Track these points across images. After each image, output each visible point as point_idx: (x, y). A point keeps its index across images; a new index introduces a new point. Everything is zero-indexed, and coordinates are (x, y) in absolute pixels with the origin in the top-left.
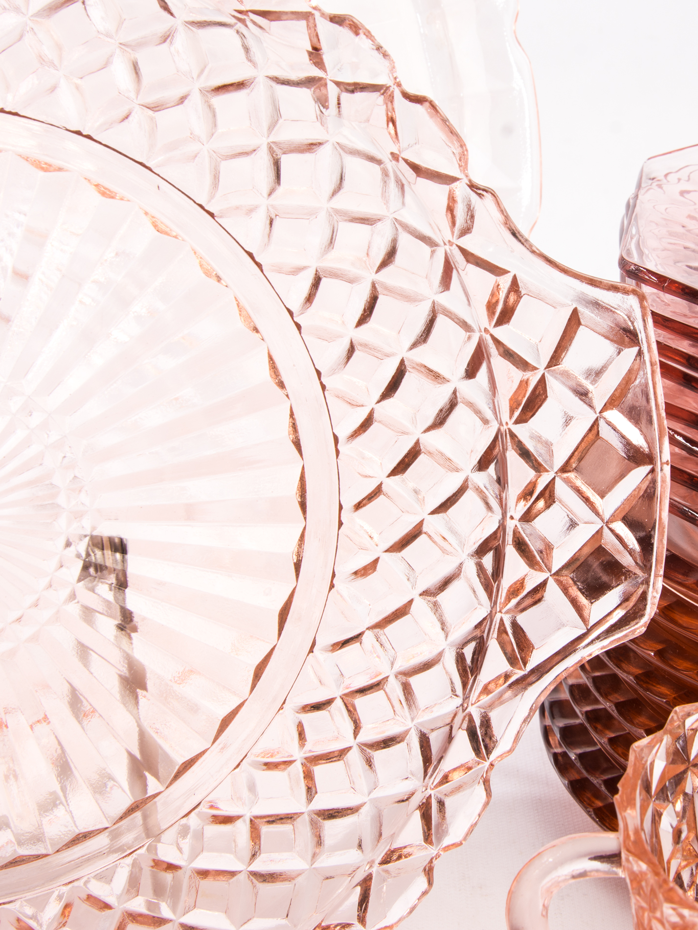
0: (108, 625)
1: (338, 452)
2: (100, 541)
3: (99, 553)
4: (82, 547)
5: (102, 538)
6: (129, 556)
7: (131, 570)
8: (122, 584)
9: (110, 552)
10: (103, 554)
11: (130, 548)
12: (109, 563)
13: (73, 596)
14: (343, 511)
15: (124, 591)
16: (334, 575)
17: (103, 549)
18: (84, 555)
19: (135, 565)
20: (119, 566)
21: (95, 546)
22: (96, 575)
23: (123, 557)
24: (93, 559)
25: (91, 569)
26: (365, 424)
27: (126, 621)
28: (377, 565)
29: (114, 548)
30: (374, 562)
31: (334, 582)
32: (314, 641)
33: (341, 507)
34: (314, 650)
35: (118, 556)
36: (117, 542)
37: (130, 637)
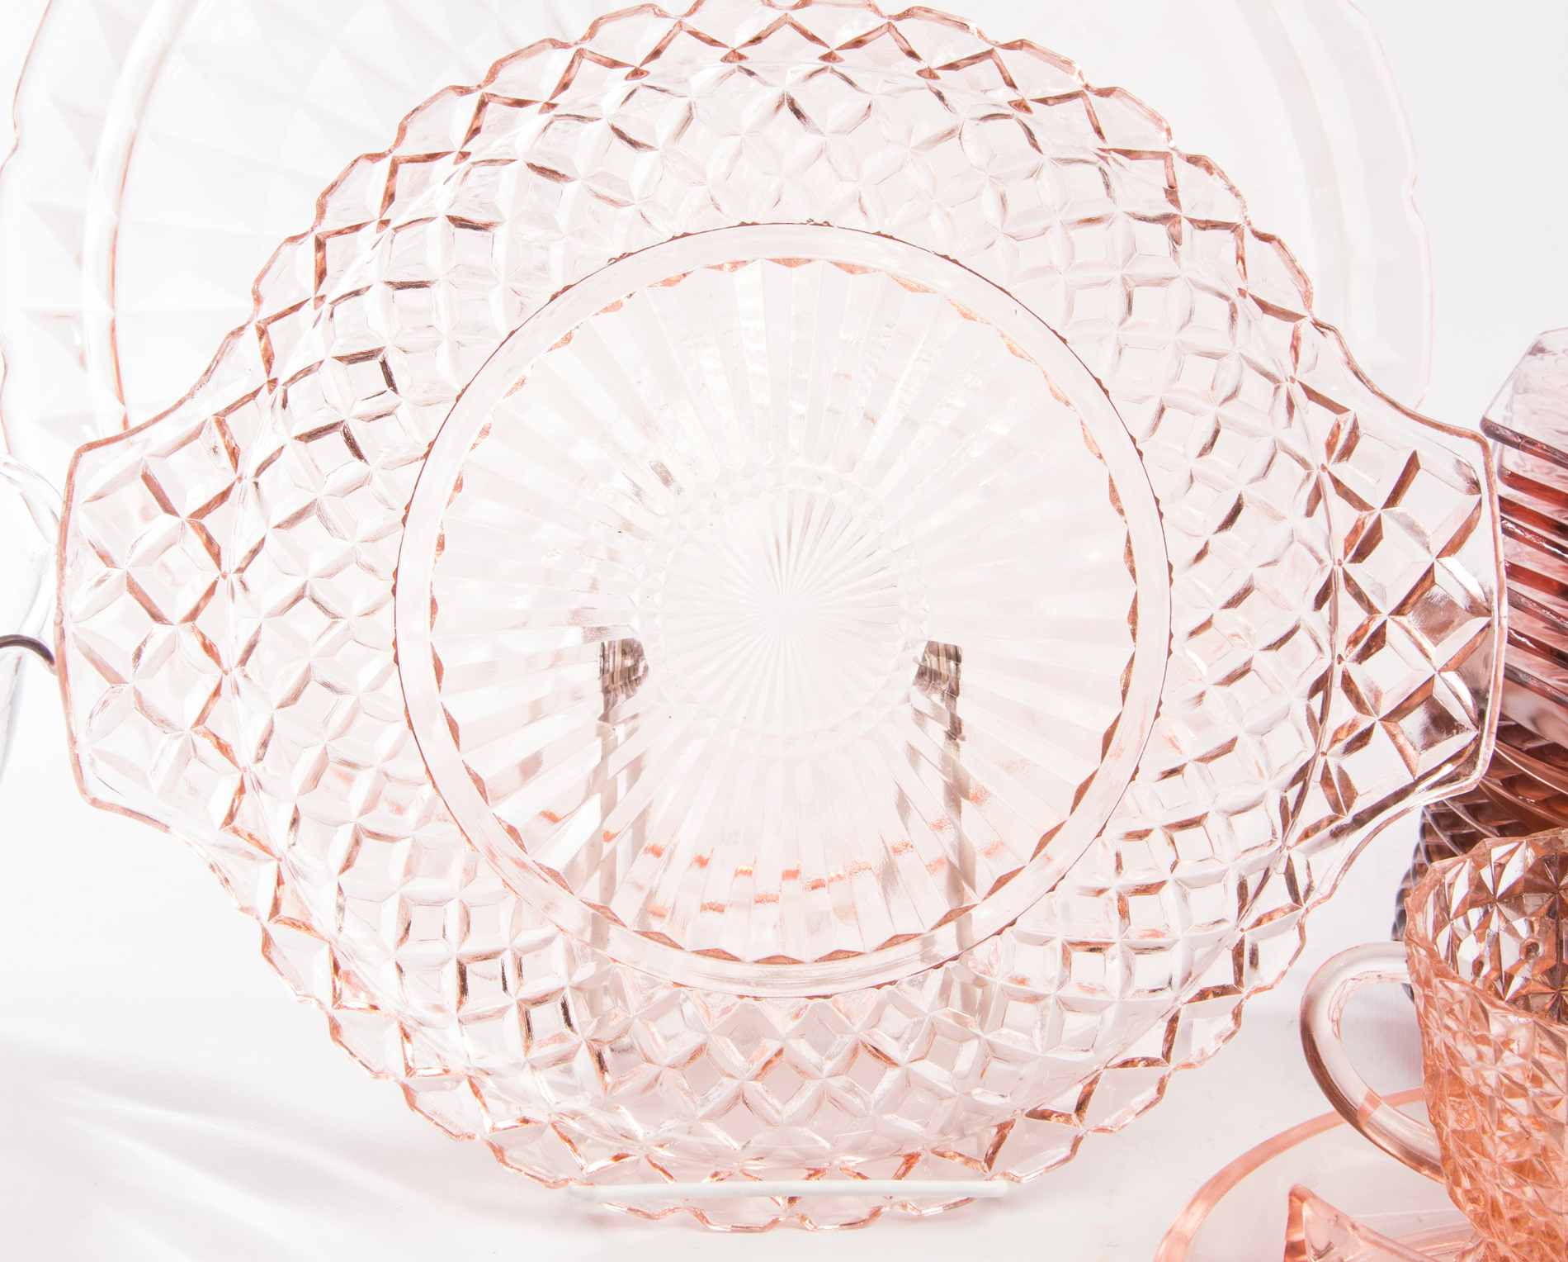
0: (938, 731)
1: (1171, 580)
2: (936, 648)
3: (934, 659)
4: (921, 649)
5: (938, 644)
6: (961, 666)
7: (965, 678)
8: (954, 693)
9: (944, 659)
10: (938, 660)
11: (963, 658)
12: (944, 671)
13: (906, 699)
14: (1173, 640)
15: (955, 699)
16: (1160, 703)
17: (938, 656)
18: (920, 660)
19: (968, 675)
20: (953, 674)
21: (931, 652)
22: (930, 682)
23: (957, 665)
24: (929, 666)
25: (927, 675)
26: (1200, 555)
27: (955, 731)
28: (1204, 698)
29: (949, 657)
30: (1202, 695)
31: (1160, 710)
32: (1137, 768)
33: (1171, 636)
34: (1137, 777)
35: (952, 664)
36: (952, 651)
37: (957, 745)
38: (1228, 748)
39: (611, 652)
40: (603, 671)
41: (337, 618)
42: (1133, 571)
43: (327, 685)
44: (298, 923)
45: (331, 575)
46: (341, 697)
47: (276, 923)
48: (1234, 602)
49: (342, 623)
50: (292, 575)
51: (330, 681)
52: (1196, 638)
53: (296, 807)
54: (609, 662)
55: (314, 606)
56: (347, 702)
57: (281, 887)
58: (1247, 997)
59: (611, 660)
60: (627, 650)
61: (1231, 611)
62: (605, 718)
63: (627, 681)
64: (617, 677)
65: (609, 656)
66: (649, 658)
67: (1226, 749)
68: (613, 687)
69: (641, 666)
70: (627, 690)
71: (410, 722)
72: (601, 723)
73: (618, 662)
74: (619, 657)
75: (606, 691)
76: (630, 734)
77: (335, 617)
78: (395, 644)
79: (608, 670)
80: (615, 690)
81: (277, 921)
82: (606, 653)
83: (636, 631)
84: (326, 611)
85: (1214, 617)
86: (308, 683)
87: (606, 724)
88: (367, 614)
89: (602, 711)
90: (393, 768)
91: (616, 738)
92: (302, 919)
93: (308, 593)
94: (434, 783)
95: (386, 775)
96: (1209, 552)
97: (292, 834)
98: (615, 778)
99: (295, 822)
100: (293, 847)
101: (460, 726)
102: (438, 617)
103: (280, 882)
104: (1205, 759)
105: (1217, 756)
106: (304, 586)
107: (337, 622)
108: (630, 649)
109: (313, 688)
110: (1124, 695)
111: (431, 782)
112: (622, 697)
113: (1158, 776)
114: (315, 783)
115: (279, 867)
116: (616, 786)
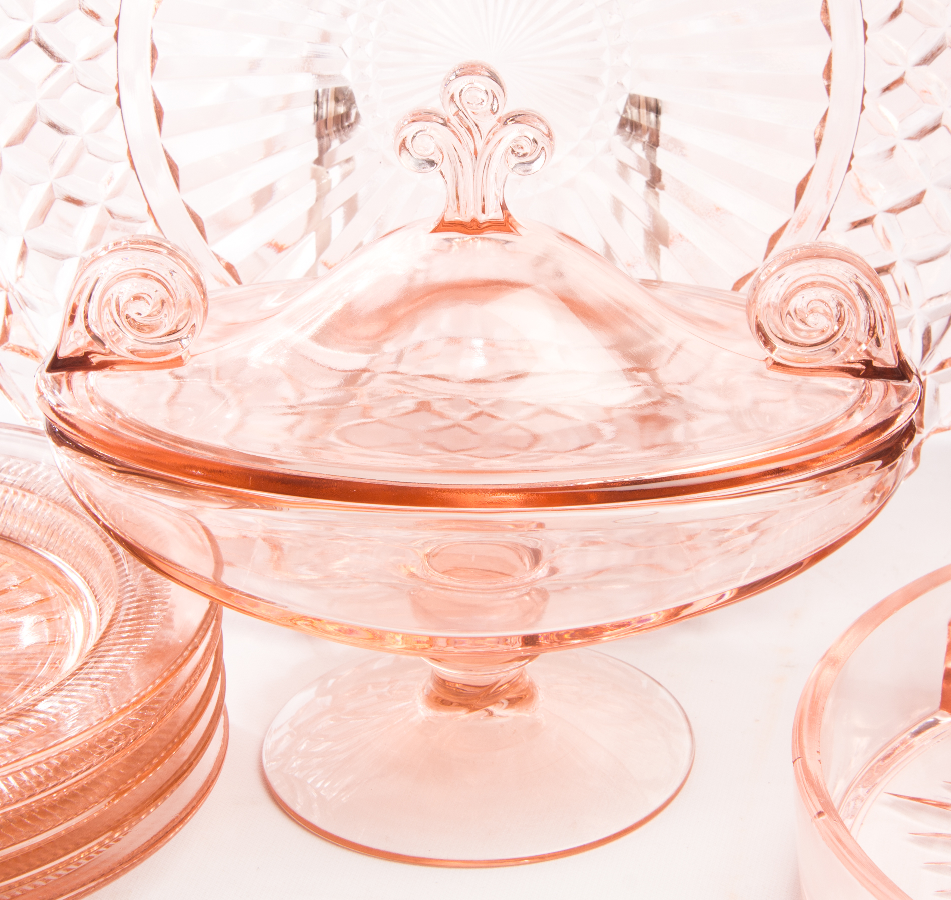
0: (640, 180)
1: (866, 38)
2: (637, 100)
3: (635, 111)
4: (621, 103)
5: (639, 97)
6: (662, 118)
7: (663, 130)
8: (654, 143)
9: (645, 111)
10: (639, 112)
11: (663, 110)
12: (644, 122)
13: (609, 149)
14: (866, 95)
15: (655, 149)
16: (852, 156)
17: (639, 107)
18: (621, 111)
19: (667, 126)
20: (653, 126)
21: (632, 104)
22: (631, 133)
23: (657, 117)
24: (629, 117)
25: (628, 126)
26: (896, 14)
27: (655, 179)
28: (895, 152)
29: (649, 108)
30: (893, 149)
31: (852, 163)
32: (828, 219)
33: (865, 92)
34: (828, 226)
35: (652, 115)
36: (653, 103)
37: (657, 194)
38: (917, 200)
39: (325, 99)
40: (317, 117)
41: (62, 61)
42: (828, 28)
43: (53, 125)
44: (25, 351)
45: (56, 20)
46: (67, 137)
47: (5, 349)
48: (927, 60)
49: (66, 67)
50: (18, 19)
51: (56, 121)
52: (889, 94)
53: (24, 241)
54: (322, 108)
55: (40, 50)
56: (71, 141)
57: (10, 316)
58: (928, 436)
59: (325, 106)
60: (340, 97)
61: (924, 68)
62: (319, 161)
63: (340, 127)
64: (330, 123)
65: (322, 103)
66: (361, 106)
67: (915, 201)
68: (327, 132)
69: (353, 113)
70: (340, 135)
71: (132, 162)
72: (316, 166)
73: (330, 108)
74: (332, 104)
75: (320, 136)
76: (345, 176)
77: (59, 60)
78: (117, 87)
79: (322, 116)
80: (328, 135)
81: (6, 348)
82: (320, 100)
83: (349, 79)
84: (51, 54)
85: (906, 75)
86: (34, 123)
87: (320, 167)
88: (90, 59)
89: (316, 155)
90: (119, 206)
91: (330, 182)
92: (31, 346)
93: (33, 36)
94: (155, 221)
95: (110, 213)
96: (903, 11)
97: (20, 268)
98: (329, 219)
99: (23, 255)
100: (20, 279)
101: (180, 167)
102: (158, 62)
103: (8, 311)
104: (893, 211)
105: (906, 208)
106: (30, 31)
107: (61, 66)
108: (342, 95)
109: (41, 128)
110: (818, 147)
111: (152, 220)
112: (335, 143)
113: (848, 226)
114: (42, 218)
115: (7, 298)
116: (330, 226)
